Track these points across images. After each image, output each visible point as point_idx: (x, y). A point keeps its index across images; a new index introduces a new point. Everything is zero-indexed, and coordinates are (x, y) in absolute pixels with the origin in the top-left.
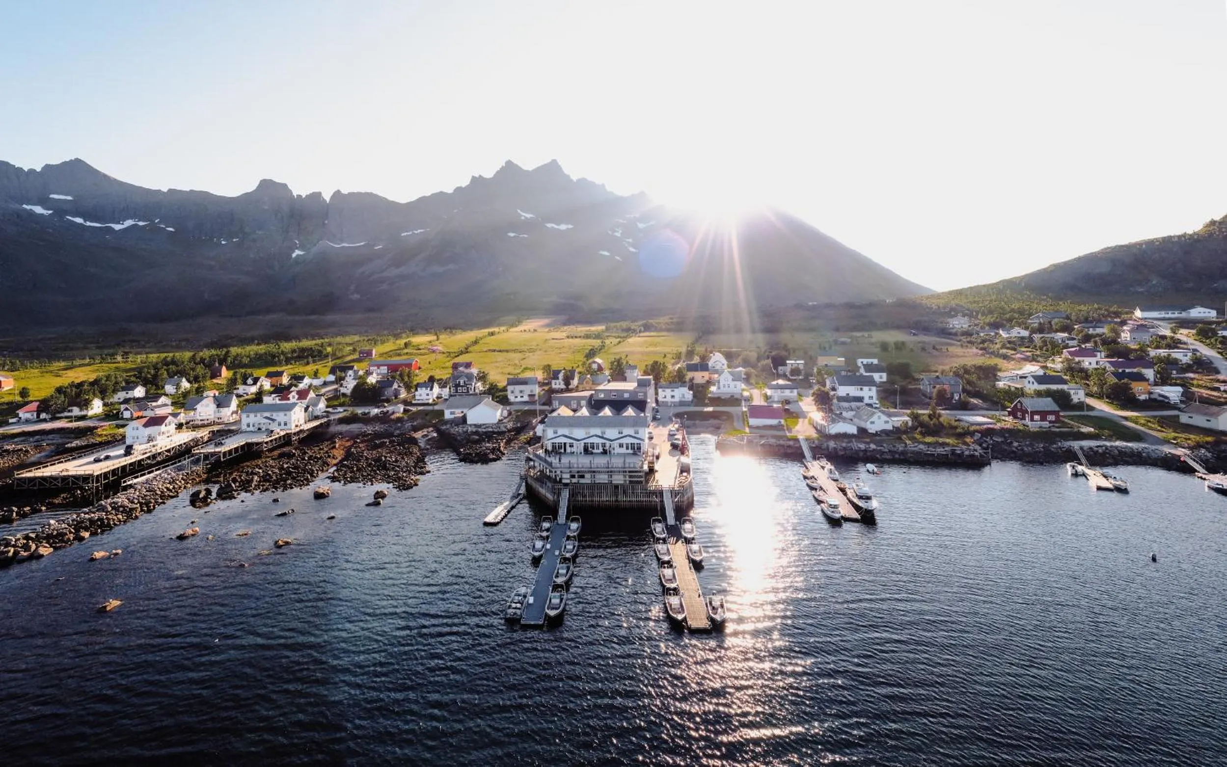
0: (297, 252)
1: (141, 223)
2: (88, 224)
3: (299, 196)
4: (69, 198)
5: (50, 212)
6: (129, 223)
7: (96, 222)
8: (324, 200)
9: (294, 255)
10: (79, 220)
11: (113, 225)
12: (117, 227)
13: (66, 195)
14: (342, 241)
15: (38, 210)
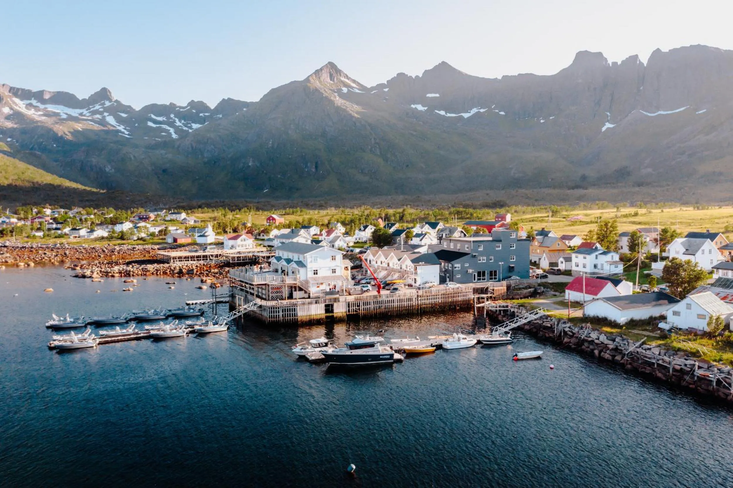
0: (608, 125)
1: (482, 110)
2: (449, 115)
3: (615, 64)
4: (437, 95)
5: (426, 108)
6: (474, 111)
7: (453, 113)
8: (641, 64)
9: (604, 129)
10: (442, 113)
11: (463, 114)
12: (466, 115)
13: (436, 93)
14: (658, 109)
15: (420, 107)
